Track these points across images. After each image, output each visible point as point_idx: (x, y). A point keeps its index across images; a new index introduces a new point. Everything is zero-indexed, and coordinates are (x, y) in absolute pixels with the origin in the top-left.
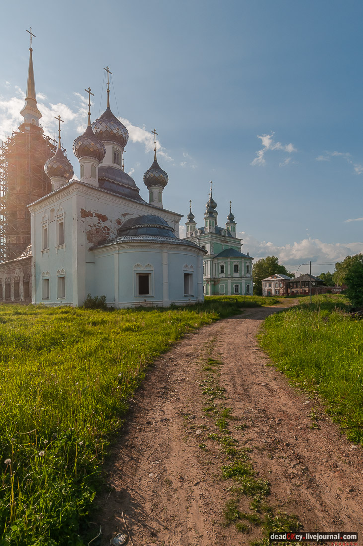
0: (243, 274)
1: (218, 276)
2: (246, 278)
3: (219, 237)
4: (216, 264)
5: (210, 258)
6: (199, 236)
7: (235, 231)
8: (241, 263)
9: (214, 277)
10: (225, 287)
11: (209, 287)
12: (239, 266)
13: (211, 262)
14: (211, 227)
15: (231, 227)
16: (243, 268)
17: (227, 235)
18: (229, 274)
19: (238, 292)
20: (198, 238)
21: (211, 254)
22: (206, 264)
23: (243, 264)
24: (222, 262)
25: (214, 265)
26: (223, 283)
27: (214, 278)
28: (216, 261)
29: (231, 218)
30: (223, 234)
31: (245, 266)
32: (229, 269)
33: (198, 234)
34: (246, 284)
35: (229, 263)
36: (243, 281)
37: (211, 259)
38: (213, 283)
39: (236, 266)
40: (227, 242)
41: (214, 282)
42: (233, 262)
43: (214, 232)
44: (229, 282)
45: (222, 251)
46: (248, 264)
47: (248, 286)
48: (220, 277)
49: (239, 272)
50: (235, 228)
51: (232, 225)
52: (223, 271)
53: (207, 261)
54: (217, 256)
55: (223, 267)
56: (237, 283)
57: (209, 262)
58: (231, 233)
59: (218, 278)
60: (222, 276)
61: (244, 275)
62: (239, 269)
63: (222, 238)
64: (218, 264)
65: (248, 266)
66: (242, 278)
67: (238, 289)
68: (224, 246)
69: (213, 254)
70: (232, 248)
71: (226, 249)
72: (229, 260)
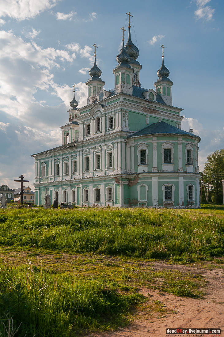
0: (180, 165)
1: (136, 169)
2: (186, 172)
3: (139, 103)
4: (133, 149)
5: (121, 137)
6: (106, 100)
7: (169, 94)
8: (175, 145)
9: (128, 172)
10: (147, 189)
11: (120, 190)
12: (173, 152)
13: (124, 144)
14: (125, 84)
15: (164, 88)
16: (180, 154)
17: (155, 100)
18: (155, 164)
19: (170, 198)
20: (104, 104)
21: (122, 131)
22: (116, 149)
23: (180, 147)
24: (142, 144)
25: (128, 150)
26: (144, 183)
27: (129, 174)
28: (132, 143)
29: (164, 74)
30: (147, 98)
31: (183, 151)
32: (154, 157)
33: (104, 97)
34: (185, 184)
35: (155, 145)
36: (181, 179)
37: (123, 140)
38: (127, 182)
39: (168, 152)
40: (154, 111)
41: (129, 180)
42: (161, 144)
43: (131, 92)
44: (155, 181)
45: (145, 126)
46: (189, 147)
47: (190, 188)
48: (139, 172)
49: (172, 161)
50: (169, 90)
51: (165, 84)
52: (143, 161)
53: (117, 143)
54: (135, 134)
55: (143, 153)
56: (169, 182)
57: (119, 145)
58: (163, 97)
59: (135, 174)
60: (143, 169)
61: (182, 168)
62: (172, 156)
63: (145, 105)
64: (136, 147)
65: (189, 152)
66: (177, 172)
67: (171, 192)
68: (149, 119)
69: (127, 130)
70: (163, 121)
71: (153, 124)
72: (154, 140)
